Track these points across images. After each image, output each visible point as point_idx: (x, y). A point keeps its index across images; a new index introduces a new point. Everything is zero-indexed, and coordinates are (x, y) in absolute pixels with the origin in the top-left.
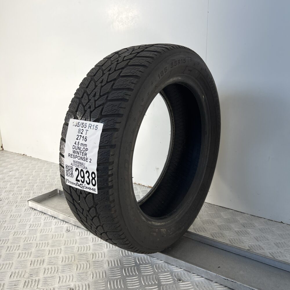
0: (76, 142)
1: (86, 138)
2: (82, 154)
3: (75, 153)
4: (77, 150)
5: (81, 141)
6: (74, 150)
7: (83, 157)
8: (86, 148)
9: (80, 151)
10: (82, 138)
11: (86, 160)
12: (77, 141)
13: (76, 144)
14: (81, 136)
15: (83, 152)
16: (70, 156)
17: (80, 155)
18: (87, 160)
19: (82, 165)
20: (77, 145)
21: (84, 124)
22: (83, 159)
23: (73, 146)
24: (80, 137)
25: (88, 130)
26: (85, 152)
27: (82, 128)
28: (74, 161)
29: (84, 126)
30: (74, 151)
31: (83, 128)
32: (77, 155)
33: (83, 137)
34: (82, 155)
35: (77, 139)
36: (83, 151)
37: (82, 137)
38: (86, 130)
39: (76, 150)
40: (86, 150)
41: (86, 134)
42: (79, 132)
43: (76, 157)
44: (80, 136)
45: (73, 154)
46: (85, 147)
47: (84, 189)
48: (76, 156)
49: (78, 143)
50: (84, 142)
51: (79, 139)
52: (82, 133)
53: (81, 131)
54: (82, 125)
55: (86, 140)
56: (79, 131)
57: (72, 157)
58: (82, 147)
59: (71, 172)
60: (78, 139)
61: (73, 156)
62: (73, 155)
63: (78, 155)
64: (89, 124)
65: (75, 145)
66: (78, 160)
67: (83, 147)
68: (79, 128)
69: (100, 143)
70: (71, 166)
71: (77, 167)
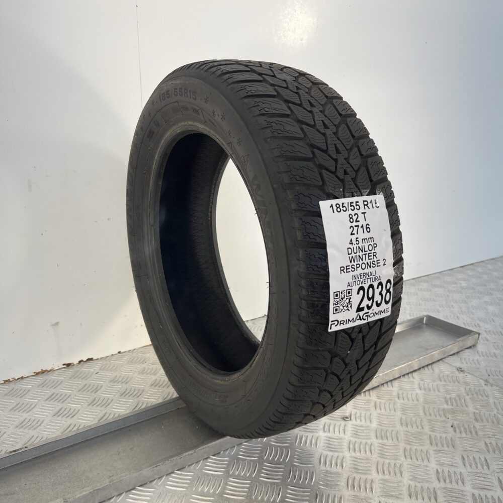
0: (351, 240)
1: (368, 226)
2: (369, 256)
3: (354, 262)
4: (358, 254)
5: (362, 235)
6: (350, 256)
7: (371, 261)
8: (374, 244)
9: (364, 253)
10: (360, 230)
11: (377, 263)
12: (354, 238)
13: (352, 244)
14: (358, 226)
15: (369, 254)
16: (345, 270)
17: (364, 261)
18: (378, 265)
19: (371, 276)
20: (356, 245)
21: (354, 204)
22: (372, 265)
23: (348, 248)
24: (356, 229)
25: (366, 213)
26: (373, 251)
27: (353, 213)
28: (354, 277)
29: (355, 207)
30: (352, 257)
31: (356, 211)
32: (358, 263)
33: (362, 226)
34: (369, 259)
35: (352, 234)
36: (369, 252)
37: (360, 227)
38: (362, 213)
39: (356, 255)
40: (374, 247)
41: (365, 220)
42: (351, 220)
43: (357, 268)
44: (356, 226)
45: (351, 265)
46: (370, 243)
47: (370, 320)
48: (358, 266)
49: (357, 241)
50: (367, 235)
51: (356, 233)
52: (356, 221)
53: (355, 218)
54: (351, 206)
55: (368, 230)
56: (351, 218)
57: (348, 270)
58: (366, 245)
59: (348, 301)
60: (354, 234)
61: (351, 269)
62: (350, 267)
63: (361, 262)
64: (364, 201)
65: (351, 246)
66: (363, 271)
67: (369, 244)
68: (348, 213)
69: (391, 227)
70: (349, 288)
71: (361, 285)
